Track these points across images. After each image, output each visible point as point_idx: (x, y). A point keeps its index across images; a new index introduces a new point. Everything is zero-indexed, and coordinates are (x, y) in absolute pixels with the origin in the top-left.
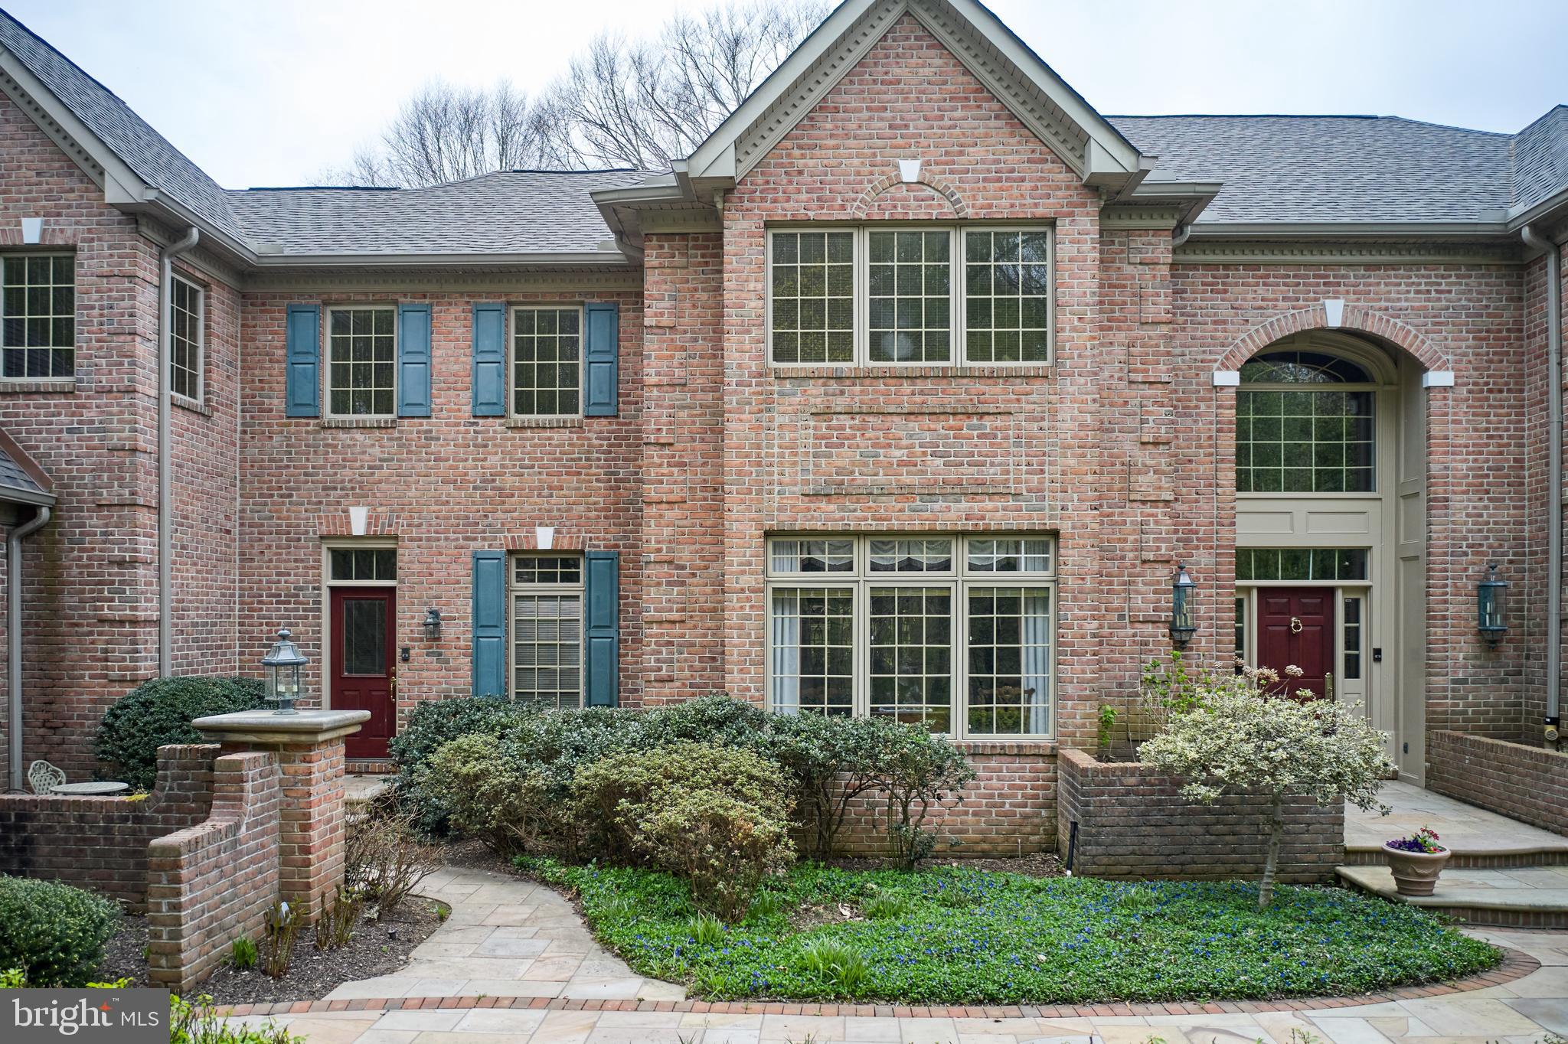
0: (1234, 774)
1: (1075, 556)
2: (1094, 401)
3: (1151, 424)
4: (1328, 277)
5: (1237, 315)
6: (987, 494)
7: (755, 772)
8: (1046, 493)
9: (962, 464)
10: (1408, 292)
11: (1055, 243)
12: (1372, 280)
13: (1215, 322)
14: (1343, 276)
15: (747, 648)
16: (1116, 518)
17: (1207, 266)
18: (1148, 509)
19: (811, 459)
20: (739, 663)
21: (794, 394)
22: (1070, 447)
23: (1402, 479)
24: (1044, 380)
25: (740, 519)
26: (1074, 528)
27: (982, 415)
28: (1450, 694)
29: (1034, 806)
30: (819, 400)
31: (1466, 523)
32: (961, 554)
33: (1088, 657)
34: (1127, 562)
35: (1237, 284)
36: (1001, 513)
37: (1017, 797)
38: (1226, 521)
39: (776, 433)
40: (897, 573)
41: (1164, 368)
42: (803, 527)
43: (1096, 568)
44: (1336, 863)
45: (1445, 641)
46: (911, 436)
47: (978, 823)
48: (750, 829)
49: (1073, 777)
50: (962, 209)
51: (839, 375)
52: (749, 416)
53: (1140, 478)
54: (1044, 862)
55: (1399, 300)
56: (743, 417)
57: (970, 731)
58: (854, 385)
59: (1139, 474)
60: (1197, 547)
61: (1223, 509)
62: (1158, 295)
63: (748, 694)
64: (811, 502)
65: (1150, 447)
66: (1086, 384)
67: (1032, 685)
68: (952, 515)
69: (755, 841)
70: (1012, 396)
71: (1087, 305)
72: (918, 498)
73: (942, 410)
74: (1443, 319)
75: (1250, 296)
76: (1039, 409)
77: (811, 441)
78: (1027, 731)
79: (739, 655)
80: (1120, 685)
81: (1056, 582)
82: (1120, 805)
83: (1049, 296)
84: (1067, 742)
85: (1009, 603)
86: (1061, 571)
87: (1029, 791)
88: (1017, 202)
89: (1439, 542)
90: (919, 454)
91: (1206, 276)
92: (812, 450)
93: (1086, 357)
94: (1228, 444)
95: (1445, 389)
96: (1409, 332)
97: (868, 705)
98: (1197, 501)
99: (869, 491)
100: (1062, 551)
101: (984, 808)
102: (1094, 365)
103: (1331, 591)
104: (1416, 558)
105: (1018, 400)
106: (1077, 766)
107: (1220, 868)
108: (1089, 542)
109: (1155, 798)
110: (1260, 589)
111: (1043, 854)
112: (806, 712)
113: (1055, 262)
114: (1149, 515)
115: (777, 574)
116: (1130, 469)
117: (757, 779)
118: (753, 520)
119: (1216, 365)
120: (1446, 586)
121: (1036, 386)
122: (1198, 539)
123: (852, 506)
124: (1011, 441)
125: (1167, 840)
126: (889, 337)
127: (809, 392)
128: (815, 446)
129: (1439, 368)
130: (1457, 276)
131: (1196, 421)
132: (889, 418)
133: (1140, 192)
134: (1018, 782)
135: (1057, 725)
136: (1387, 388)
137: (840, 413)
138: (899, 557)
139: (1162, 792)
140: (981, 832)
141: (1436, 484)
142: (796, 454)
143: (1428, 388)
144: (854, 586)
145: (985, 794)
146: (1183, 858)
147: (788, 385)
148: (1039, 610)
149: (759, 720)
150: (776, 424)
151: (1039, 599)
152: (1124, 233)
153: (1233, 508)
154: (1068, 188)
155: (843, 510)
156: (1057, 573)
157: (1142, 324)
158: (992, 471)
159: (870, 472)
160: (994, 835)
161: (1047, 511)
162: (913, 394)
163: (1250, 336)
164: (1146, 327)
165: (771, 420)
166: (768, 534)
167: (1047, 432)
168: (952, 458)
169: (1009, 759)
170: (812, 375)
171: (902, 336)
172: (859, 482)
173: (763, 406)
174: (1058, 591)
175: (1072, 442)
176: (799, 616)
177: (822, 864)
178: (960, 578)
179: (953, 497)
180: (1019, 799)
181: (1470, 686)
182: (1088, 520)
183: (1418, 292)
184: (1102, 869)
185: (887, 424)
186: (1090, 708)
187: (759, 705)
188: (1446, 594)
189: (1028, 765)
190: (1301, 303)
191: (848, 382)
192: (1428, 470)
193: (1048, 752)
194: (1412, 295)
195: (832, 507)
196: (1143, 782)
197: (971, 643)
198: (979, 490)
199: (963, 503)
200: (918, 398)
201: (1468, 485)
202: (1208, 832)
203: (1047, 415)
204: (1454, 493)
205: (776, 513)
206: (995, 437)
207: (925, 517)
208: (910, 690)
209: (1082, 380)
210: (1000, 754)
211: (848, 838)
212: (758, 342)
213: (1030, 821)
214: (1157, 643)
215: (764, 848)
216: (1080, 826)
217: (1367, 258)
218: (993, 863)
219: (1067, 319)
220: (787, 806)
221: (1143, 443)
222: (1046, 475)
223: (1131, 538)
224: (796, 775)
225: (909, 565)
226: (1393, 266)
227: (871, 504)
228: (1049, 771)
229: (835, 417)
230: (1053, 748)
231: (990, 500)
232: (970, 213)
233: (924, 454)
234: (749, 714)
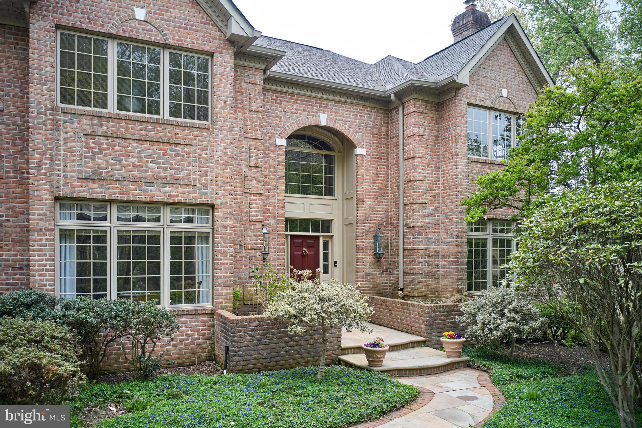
0: (312, 320)
1: (221, 216)
2: (231, 143)
3: (254, 158)
4: (321, 103)
5: (285, 115)
6: (180, 184)
7: (55, 334)
8: (209, 186)
9: (167, 168)
10: (350, 114)
11: (213, 65)
12: (337, 107)
13: (277, 117)
14: (326, 104)
15: (44, 262)
16: (238, 200)
17: (273, 91)
18: (252, 197)
19: (83, 159)
20: (39, 271)
21: (73, 123)
22: (220, 164)
23: (345, 192)
24: (208, 131)
25: (40, 189)
26: (221, 203)
27: (177, 144)
28: (364, 279)
29: (203, 339)
30: (88, 127)
31: (369, 211)
32: (165, 214)
33: (229, 266)
34: (243, 221)
35: (285, 101)
36: (186, 194)
37: (194, 335)
38: (281, 205)
39: (62, 143)
40: (132, 223)
41: (260, 133)
42: (79, 196)
43: (232, 223)
44: (338, 354)
45: (363, 258)
46: (140, 152)
47: (176, 349)
48: (56, 370)
49: (226, 324)
50: (168, 39)
51: (100, 115)
52: (45, 132)
53: (249, 182)
54: (210, 366)
55: (347, 117)
56: (41, 131)
57: (171, 303)
58: (108, 121)
59: (248, 180)
60: (269, 216)
61: (280, 200)
62: (257, 99)
63: (45, 288)
64: (83, 182)
65: (253, 168)
66: (227, 135)
67: (201, 280)
68: (162, 194)
69: (60, 377)
70: (192, 137)
71: (228, 97)
72: (144, 184)
73: (156, 140)
74: (362, 128)
75: (291, 107)
76: (205, 145)
77: (83, 149)
78: (199, 302)
79: (39, 266)
80: (240, 279)
81: (213, 229)
82: (249, 336)
83: (210, 90)
84: (218, 307)
85: (190, 239)
86: (216, 224)
87: (201, 332)
88: (195, 41)
89: (361, 218)
90: (144, 161)
91: (273, 96)
92: (84, 154)
93: (227, 122)
94: (282, 171)
95: (363, 156)
96: (350, 131)
97: (116, 292)
98: (269, 196)
99: (117, 179)
100: (216, 214)
101: (178, 342)
102: (231, 126)
103: (318, 237)
104: (351, 224)
105: (195, 139)
106: (228, 319)
107: (292, 362)
108: (229, 211)
109: (264, 331)
110: (292, 236)
111: (208, 362)
112: (83, 297)
113: (213, 74)
114: (253, 200)
115: (62, 221)
116: (244, 177)
117: (57, 338)
118: (47, 190)
119: (277, 136)
120: (363, 236)
121: (204, 133)
122: (269, 213)
123: (107, 186)
124: (192, 159)
125: (269, 351)
126: (127, 100)
127: (82, 122)
128: (85, 152)
129: (361, 147)
130: (367, 111)
131: (268, 160)
132: (128, 141)
133: (251, 49)
134: (195, 328)
135: (214, 298)
136: (339, 154)
137: (100, 136)
138: (132, 214)
139: (268, 328)
140: (177, 354)
141: (360, 194)
142: (74, 156)
143: (357, 155)
144: (108, 229)
145: (179, 335)
146: (277, 359)
147: (69, 117)
148: (204, 243)
149: (52, 303)
150: (62, 138)
151: (205, 237)
152: (242, 68)
153: (284, 200)
154: (219, 39)
155: (101, 188)
156: (213, 225)
157: (250, 111)
158: (182, 173)
159: (118, 169)
160: (183, 355)
161: (209, 195)
162: (141, 130)
163: (291, 125)
164: (251, 113)
165: (59, 135)
166: (57, 199)
167: (209, 156)
168: (162, 165)
169: (191, 316)
170: (84, 113)
171: (134, 99)
172: (111, 173)
173: (54, 127)
174: (214, 234)
175: (221, 162)
176: (76, 244)
177: (94, 381)
178: (165, 227)
179: (162, 185)
180: (196, 336)
181: (371, 276)
182: (228, 200)
183: (353, 115)
184: (241, 368)
185: (127, 145)
186: (229, 290)
187: (52, 294)
188: (363, 239)
189: (200, 319)
190: (311, 113)
191: (105, 120)
192: (357, 188)
193: (210, 312)
194: (351, 116)
195: (95, 186)
196: (259, 325)
197: (171, 259)
198: (175, 182)
199: (167, 188)
200: (144, 133)
201: (370, 195)
202: (287, 346)
203: (209, 147)
204: (366, 198)
205: (62, 187)
206: (184, 156)
207: (147, 194)
208: (139, 284)
209: (225, 133)
210: (186, 314)
211: (107, 364)
212: (51, 91)
213: (201, 346)
214: (256, 259)
215: (66, 380)
216: (230, 348)
217: (335, 98)
218: (184, 369)
219: (219, 103)
220: (76, 352)
221: (250, 166)
222: (209, 177)
223: (245, 210)
224: (79, 333)
225: (138, 219)
226: (345, 103)
227: (118, 185)
228: (210, 321)
229: (97, 137)
230: (212, 310)
231: (181, 188)
232: (171, 42)
233: (147, 161)
234: (46, 299)
